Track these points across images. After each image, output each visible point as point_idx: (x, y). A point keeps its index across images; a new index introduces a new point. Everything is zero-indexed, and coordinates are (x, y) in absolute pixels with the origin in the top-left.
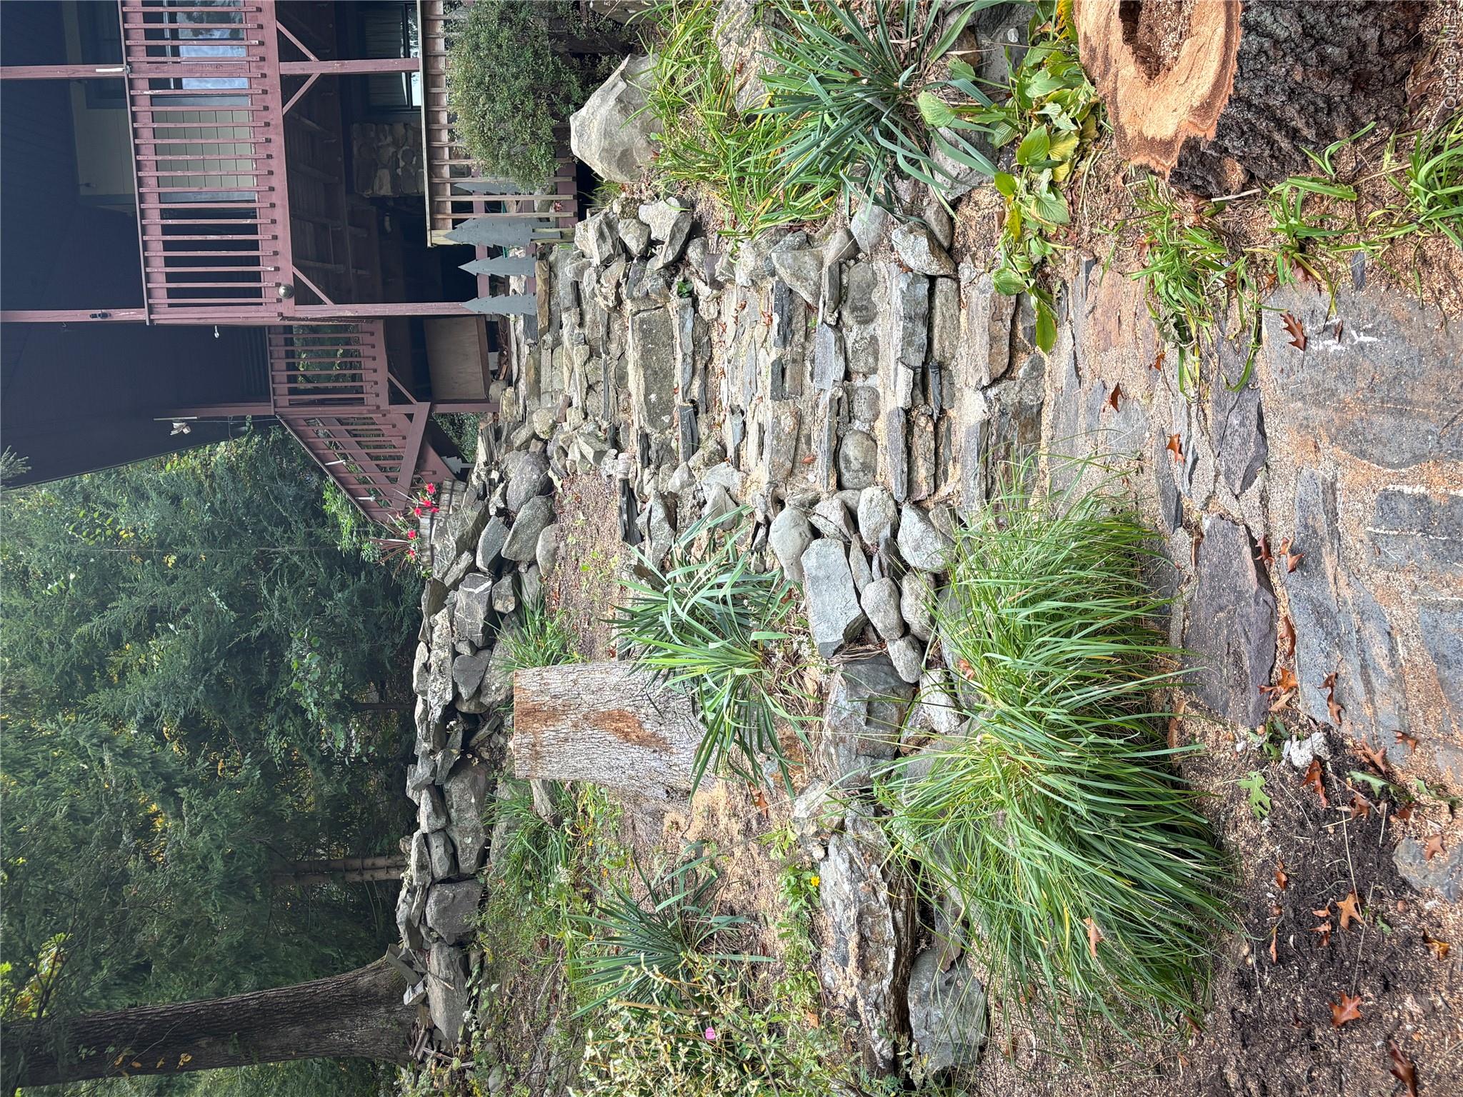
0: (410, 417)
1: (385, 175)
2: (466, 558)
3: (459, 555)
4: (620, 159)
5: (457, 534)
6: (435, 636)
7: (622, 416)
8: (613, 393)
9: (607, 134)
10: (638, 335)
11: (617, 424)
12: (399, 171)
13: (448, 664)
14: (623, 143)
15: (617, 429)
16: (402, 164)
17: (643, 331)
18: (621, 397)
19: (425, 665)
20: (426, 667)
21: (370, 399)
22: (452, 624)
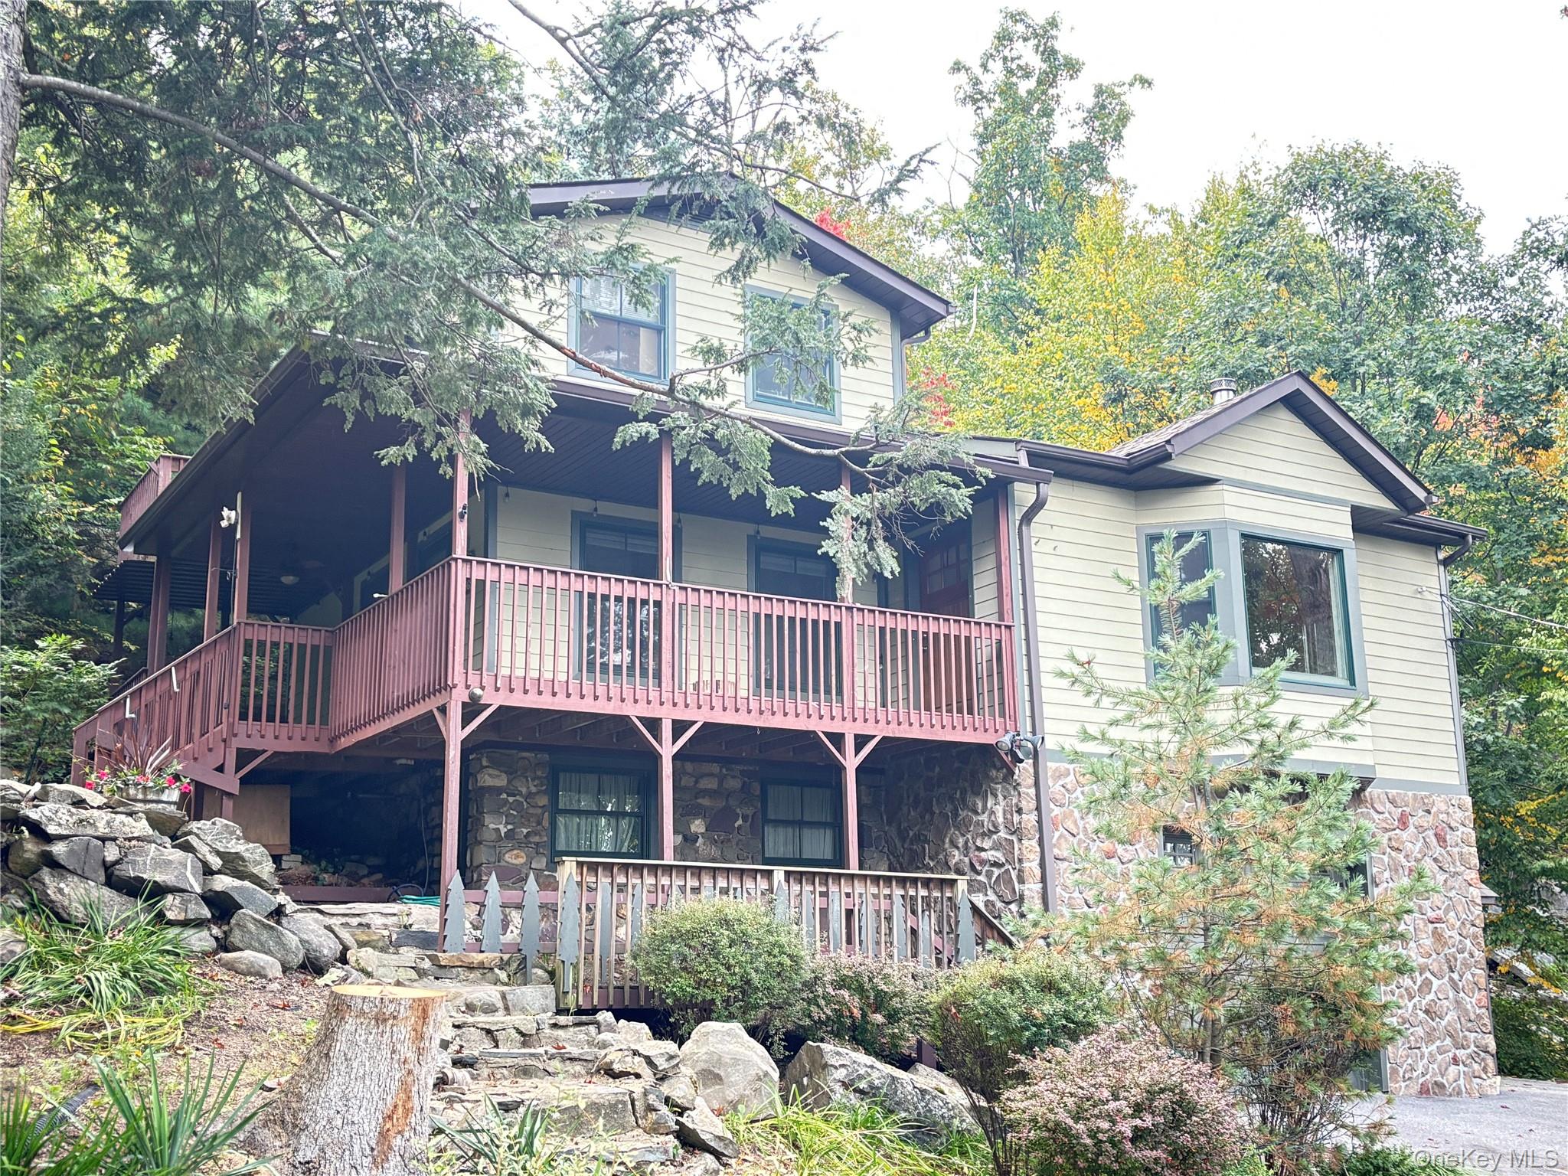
0: (220, 769)
1: (501, 781)
2: (216, 862)
3: (218, 853)
4: (711, 1072)
5: (246, 855)
6: (123, 817)
7: (485, 1072)
8: (510, 1062)
9: (736, 1061)
10: (613, 1099)
11: (477, 1066)
12: (504, 796)
13: (90, 831)
14: (728, 1076)
15: (471, 1066)
16: (511, 799)
17: (616, 1104)
18: (504, 1071)
19: (83, 801)
20: (79, 803)
21: (241, 727)
22: (138, 839)
